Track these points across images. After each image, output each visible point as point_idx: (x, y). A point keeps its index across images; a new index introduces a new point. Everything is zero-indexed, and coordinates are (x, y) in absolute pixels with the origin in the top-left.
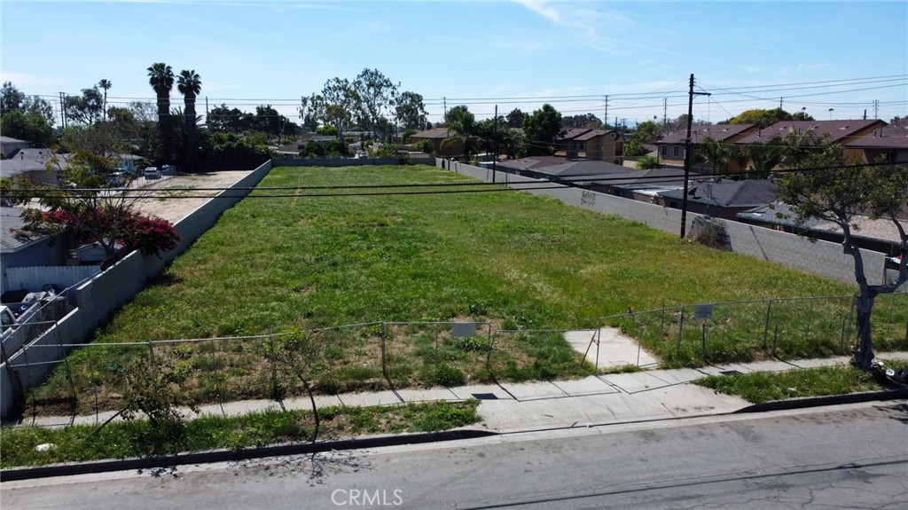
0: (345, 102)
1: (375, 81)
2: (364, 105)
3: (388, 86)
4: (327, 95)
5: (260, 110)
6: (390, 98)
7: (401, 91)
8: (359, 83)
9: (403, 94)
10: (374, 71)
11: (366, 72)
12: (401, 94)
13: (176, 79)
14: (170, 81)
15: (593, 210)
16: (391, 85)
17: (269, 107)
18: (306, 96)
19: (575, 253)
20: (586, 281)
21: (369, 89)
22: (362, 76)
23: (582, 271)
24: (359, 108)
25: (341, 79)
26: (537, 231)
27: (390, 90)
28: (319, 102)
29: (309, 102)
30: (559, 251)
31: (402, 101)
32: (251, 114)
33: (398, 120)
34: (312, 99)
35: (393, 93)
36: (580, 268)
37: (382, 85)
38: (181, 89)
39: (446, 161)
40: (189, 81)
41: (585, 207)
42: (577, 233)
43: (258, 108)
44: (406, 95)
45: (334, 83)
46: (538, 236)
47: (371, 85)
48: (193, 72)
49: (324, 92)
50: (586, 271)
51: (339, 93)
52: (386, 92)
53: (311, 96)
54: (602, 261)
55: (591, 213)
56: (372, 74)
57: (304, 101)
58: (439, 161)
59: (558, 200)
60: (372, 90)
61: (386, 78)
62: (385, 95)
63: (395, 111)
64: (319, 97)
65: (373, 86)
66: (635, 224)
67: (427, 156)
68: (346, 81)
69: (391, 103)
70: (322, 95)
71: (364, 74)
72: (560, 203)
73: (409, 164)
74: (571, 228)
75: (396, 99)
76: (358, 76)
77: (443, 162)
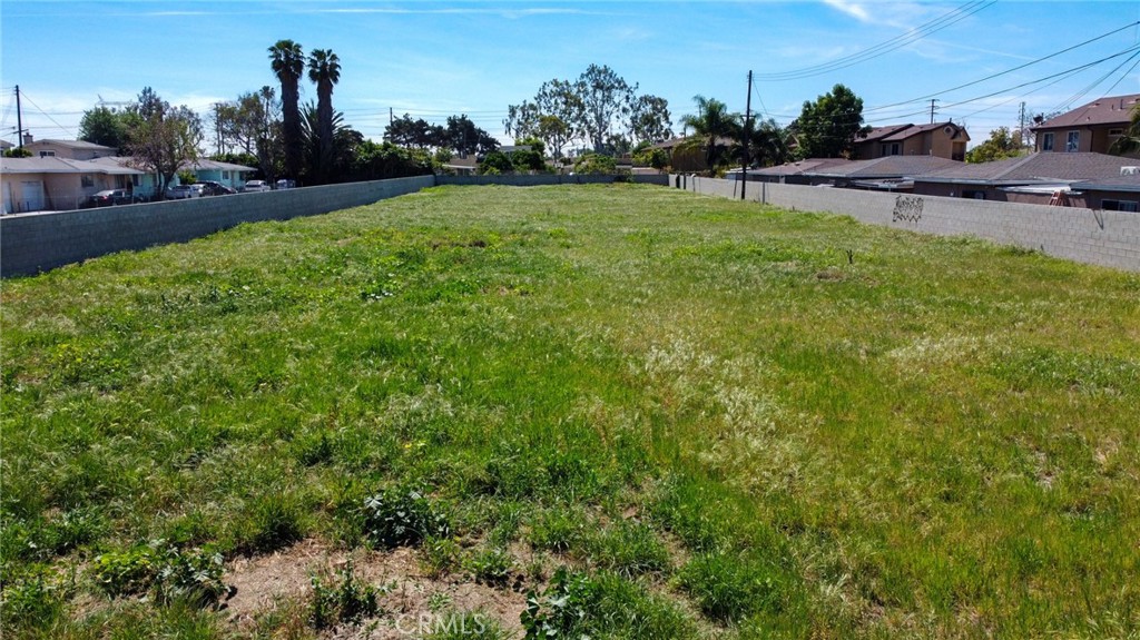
0: (564, 112)
1: (604, 81)
2: (591, 116)
3: (622, 88)
4: (542, 103)
5: (452, 122)
6: (624, 104)
7: (639, 94)
8: (583, 84)
9: (641, 99)
10: (602, 68)
11: (592, 70)
12: (638, 98)
13: (307, 62)
14: (299, 66)
15: (916, 231)
16: (625, 86)
17: (463, 118)
18: (515, 105)
19: (875, 303)
20: (910, 389)
21: (595, 91)
22: (587, 75)
23: (893, 353)
24: (584, 119)
25: (560, 81)
26: (790, 258)
27: (624, 93)
28: (531, 112)
29: (519, 114)
30: (833, 296)
31: (639, 109)
32: (440, 128)
33: (634, 135)
34: (523, 109)
35: (627, 98)
36: (889, 344)
37: (613, 86)
38: (313, 76)
39: (682, 177)
40: (325, 64)
41: (901, 225)
42: (883, 263)
43: (449, 119)
44: (645, 100)
45: (551, 86)
46: (791, 266)
47: (598, 86)
48: (329, 52)
49: (538, 98)
50: (907, 354)
51: (559, 101)
52: (618, 96)
53: (522, 104)
54: (954, 326)
55: (914, 235)
56: (600, 72)
57: (513, 111)
58: (672, 178)
59: (848, 218)
60: (599, 95)
61: (619, 77)
62: (616, 100)
63: (629, 122)
64: (532, 107)
65: (602, 88)
66: (1014, 252)
67: (655, 172)
68: (567, 83)
69: (625, 110)
70: (535, 103)
71: (590, 73)
72: (851, 222)
73: (629, 181)
74: (868, 255)
75: (632, 106)
76: (582, 76)
77: (678, 180)
